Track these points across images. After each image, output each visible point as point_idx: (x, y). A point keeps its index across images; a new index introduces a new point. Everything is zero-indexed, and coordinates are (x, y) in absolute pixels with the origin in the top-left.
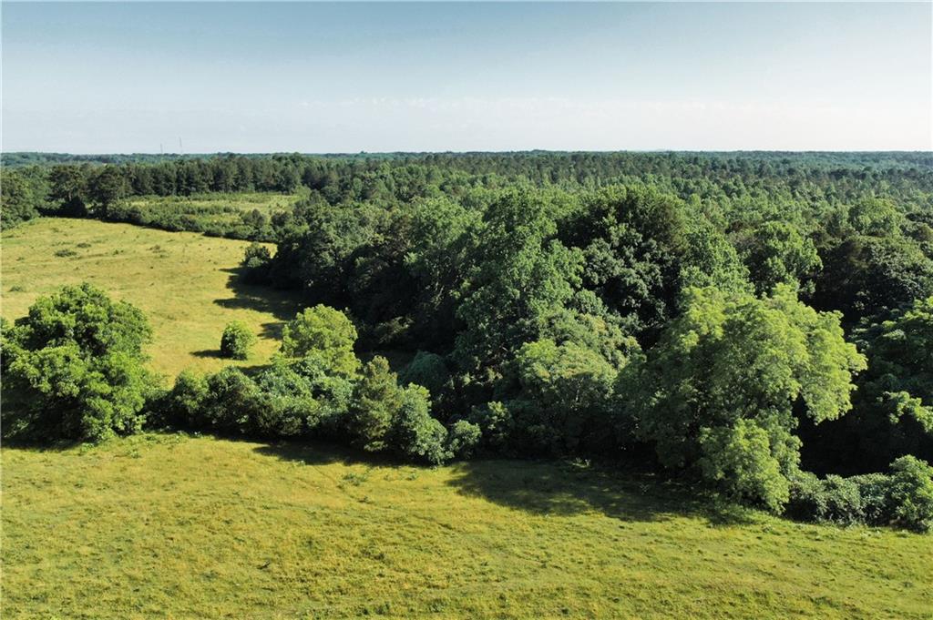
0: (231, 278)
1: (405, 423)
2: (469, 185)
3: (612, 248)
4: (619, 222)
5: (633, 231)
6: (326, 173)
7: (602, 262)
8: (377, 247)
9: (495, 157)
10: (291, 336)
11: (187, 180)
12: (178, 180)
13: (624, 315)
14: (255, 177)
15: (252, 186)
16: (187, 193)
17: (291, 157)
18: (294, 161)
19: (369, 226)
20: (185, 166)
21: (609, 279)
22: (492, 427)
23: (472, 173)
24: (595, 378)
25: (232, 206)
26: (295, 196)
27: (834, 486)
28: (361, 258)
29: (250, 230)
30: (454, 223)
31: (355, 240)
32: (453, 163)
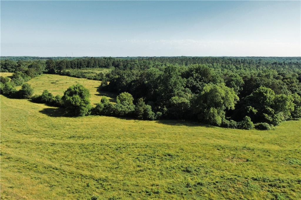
0: (97, 89)
1: (146, 112)
2: (161, 66)
3: (194, 79)
4: (196, 73)
5: (199, 75)
6: (119, 62)
7: (191, 82)
8: (137, 80)
9: (169, 58)
10: (118, 99)
11: (80, 64)
12: (77, 64)
13: (196, 94)
14: (99, 63)
15: (98, 66)
16: (80, 68)
17: (109, 58)
18: (109, 59)
19: (134, 75)
20: (79, 60)
21: (193, 86)
22: (164, 113)
23: (162, 63)
24: (186, 103)
25: (93, 71)
26: (110, 69)
27: (231, 122)
28: (133, 83)
29: (100, 78)
30: (157, 74)
31: (131, 79)
32: (156, 60)
